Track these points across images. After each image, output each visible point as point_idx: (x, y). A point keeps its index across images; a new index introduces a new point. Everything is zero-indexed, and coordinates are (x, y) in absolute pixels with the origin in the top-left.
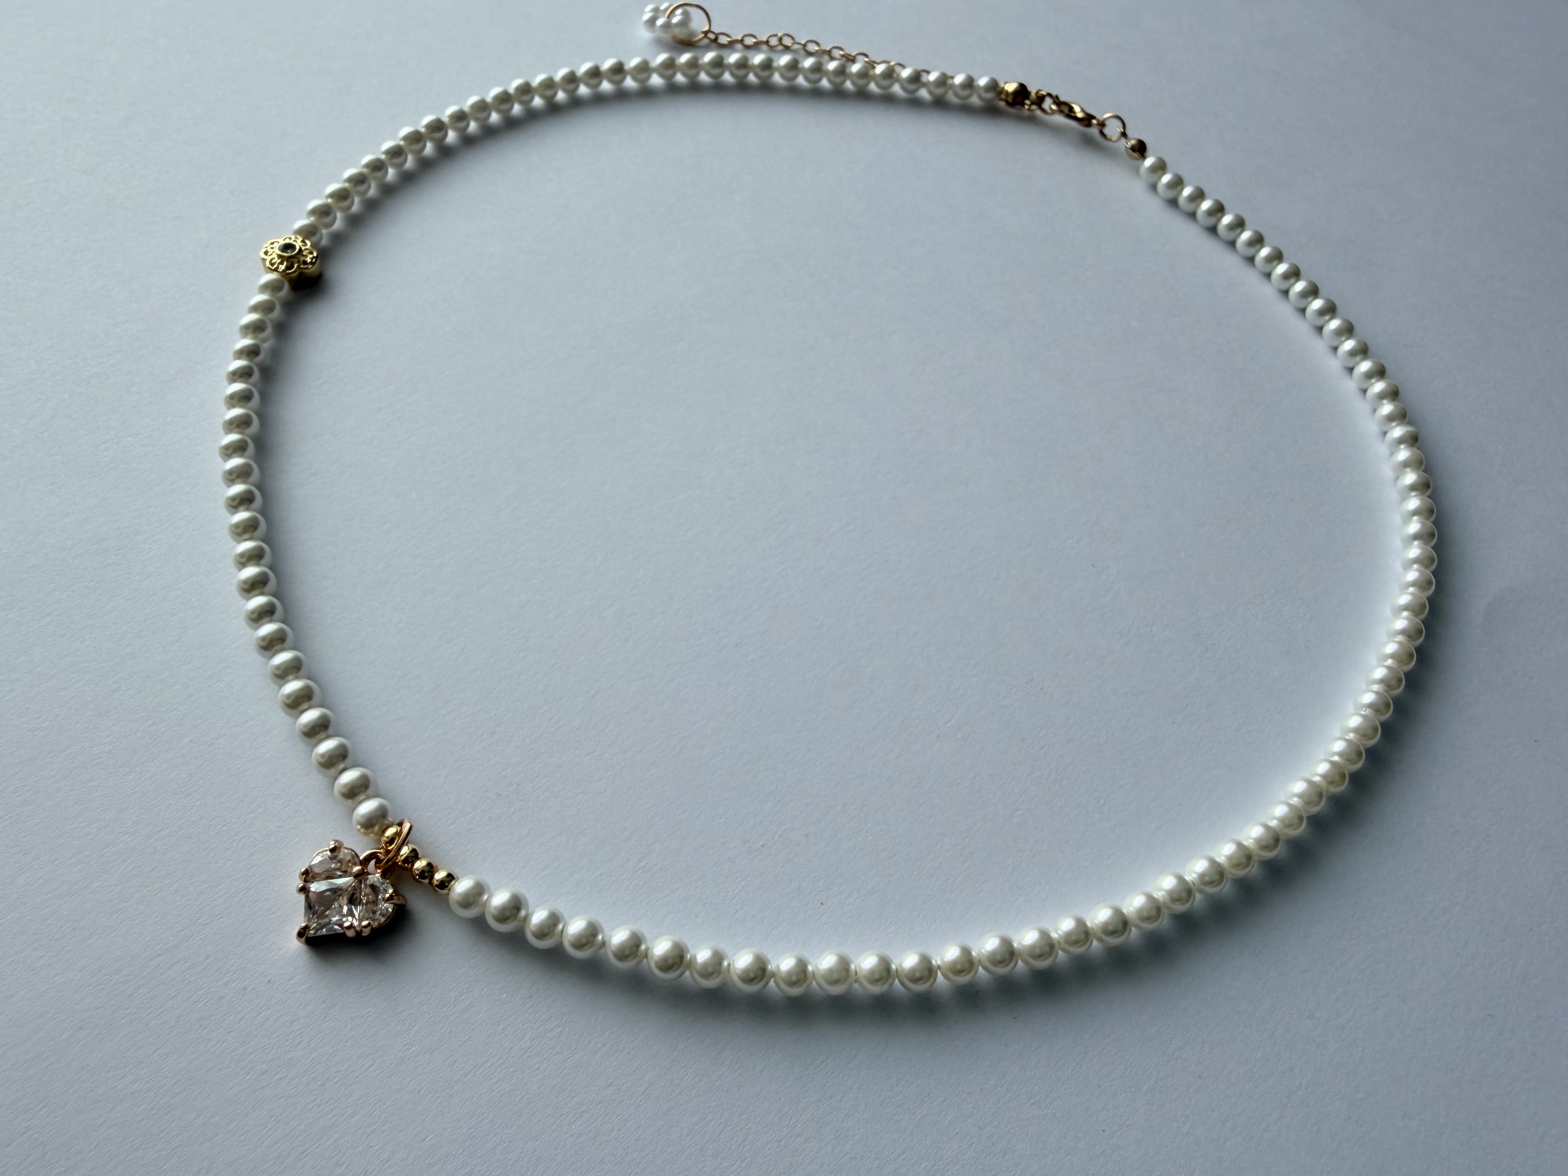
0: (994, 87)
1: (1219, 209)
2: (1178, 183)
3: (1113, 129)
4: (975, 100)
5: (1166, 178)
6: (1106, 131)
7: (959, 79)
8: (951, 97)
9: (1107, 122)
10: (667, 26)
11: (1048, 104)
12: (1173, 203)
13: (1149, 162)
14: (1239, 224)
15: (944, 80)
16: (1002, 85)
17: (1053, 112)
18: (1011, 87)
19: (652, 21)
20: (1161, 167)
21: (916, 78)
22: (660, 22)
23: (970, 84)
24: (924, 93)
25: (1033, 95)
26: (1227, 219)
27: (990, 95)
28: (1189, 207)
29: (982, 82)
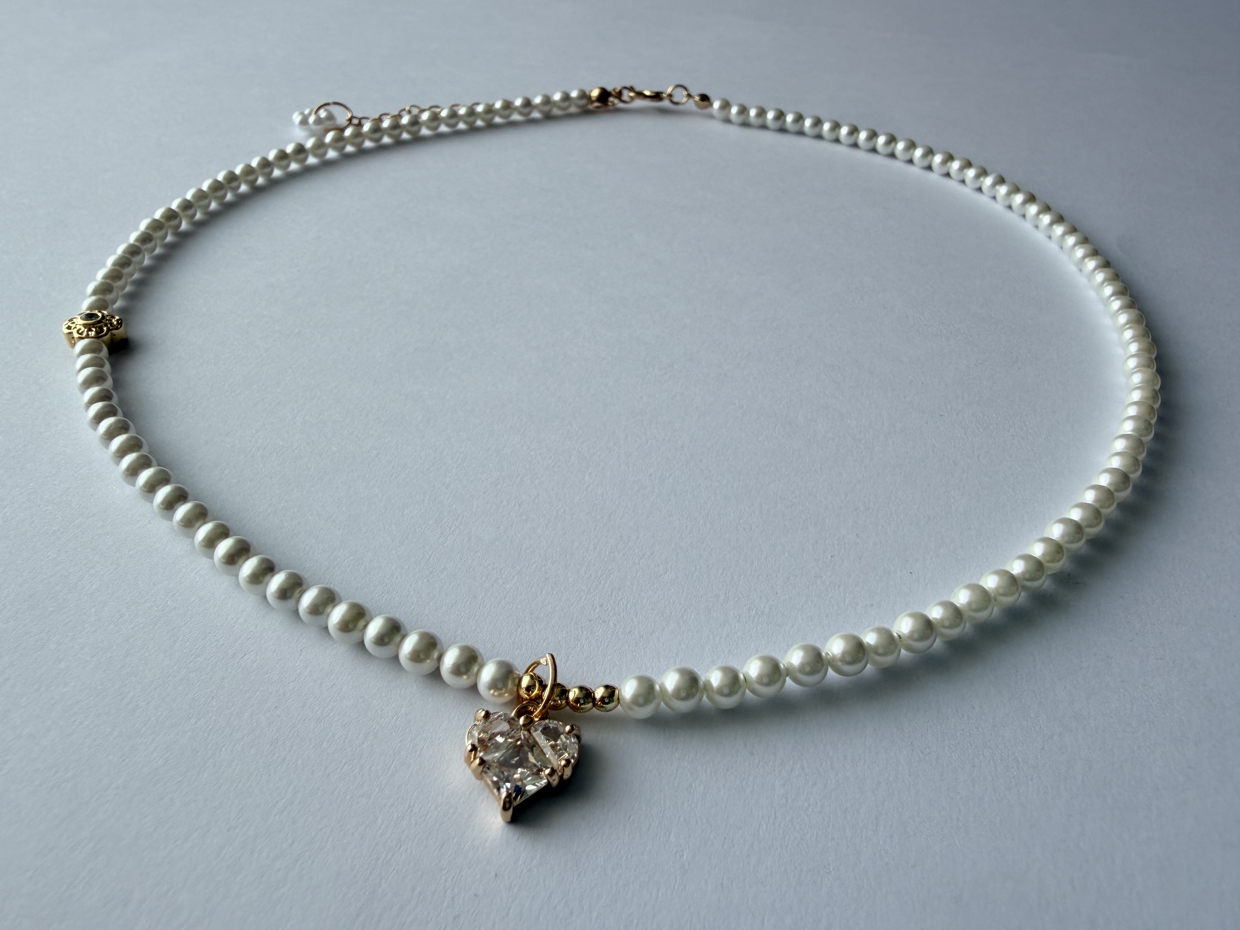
0: (584, 95)
1: (780, 115)
2: (743, 110)
3: (680, 96)
4: (573, 109)
5: (734, 110)
6: (675, 99)
7: (557, 97)
8: (556, 111)
9: (673, 93)
10: (318, 121)
11: (626, 95)
12: (746, 124)
13: (716, 105)
14: (799, 118)
15: (547, 101)
16: (587, 93)
17: (632, 98)
18: (595, 93)
19: (304, 122)
20: (726, 105)
21: (528, 103)
22: (312, 119)
23: (566, 97)
24: (536, 115)
25: (613, 93)
26: (789, 118)
27: (583, 102)
28: (759, 121)
29: (574, 94)
